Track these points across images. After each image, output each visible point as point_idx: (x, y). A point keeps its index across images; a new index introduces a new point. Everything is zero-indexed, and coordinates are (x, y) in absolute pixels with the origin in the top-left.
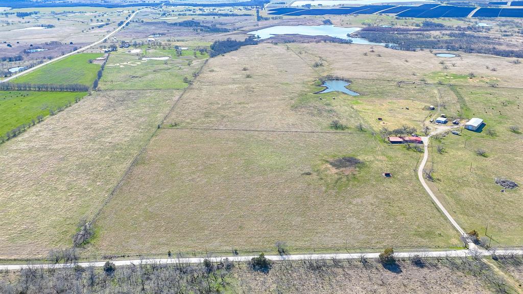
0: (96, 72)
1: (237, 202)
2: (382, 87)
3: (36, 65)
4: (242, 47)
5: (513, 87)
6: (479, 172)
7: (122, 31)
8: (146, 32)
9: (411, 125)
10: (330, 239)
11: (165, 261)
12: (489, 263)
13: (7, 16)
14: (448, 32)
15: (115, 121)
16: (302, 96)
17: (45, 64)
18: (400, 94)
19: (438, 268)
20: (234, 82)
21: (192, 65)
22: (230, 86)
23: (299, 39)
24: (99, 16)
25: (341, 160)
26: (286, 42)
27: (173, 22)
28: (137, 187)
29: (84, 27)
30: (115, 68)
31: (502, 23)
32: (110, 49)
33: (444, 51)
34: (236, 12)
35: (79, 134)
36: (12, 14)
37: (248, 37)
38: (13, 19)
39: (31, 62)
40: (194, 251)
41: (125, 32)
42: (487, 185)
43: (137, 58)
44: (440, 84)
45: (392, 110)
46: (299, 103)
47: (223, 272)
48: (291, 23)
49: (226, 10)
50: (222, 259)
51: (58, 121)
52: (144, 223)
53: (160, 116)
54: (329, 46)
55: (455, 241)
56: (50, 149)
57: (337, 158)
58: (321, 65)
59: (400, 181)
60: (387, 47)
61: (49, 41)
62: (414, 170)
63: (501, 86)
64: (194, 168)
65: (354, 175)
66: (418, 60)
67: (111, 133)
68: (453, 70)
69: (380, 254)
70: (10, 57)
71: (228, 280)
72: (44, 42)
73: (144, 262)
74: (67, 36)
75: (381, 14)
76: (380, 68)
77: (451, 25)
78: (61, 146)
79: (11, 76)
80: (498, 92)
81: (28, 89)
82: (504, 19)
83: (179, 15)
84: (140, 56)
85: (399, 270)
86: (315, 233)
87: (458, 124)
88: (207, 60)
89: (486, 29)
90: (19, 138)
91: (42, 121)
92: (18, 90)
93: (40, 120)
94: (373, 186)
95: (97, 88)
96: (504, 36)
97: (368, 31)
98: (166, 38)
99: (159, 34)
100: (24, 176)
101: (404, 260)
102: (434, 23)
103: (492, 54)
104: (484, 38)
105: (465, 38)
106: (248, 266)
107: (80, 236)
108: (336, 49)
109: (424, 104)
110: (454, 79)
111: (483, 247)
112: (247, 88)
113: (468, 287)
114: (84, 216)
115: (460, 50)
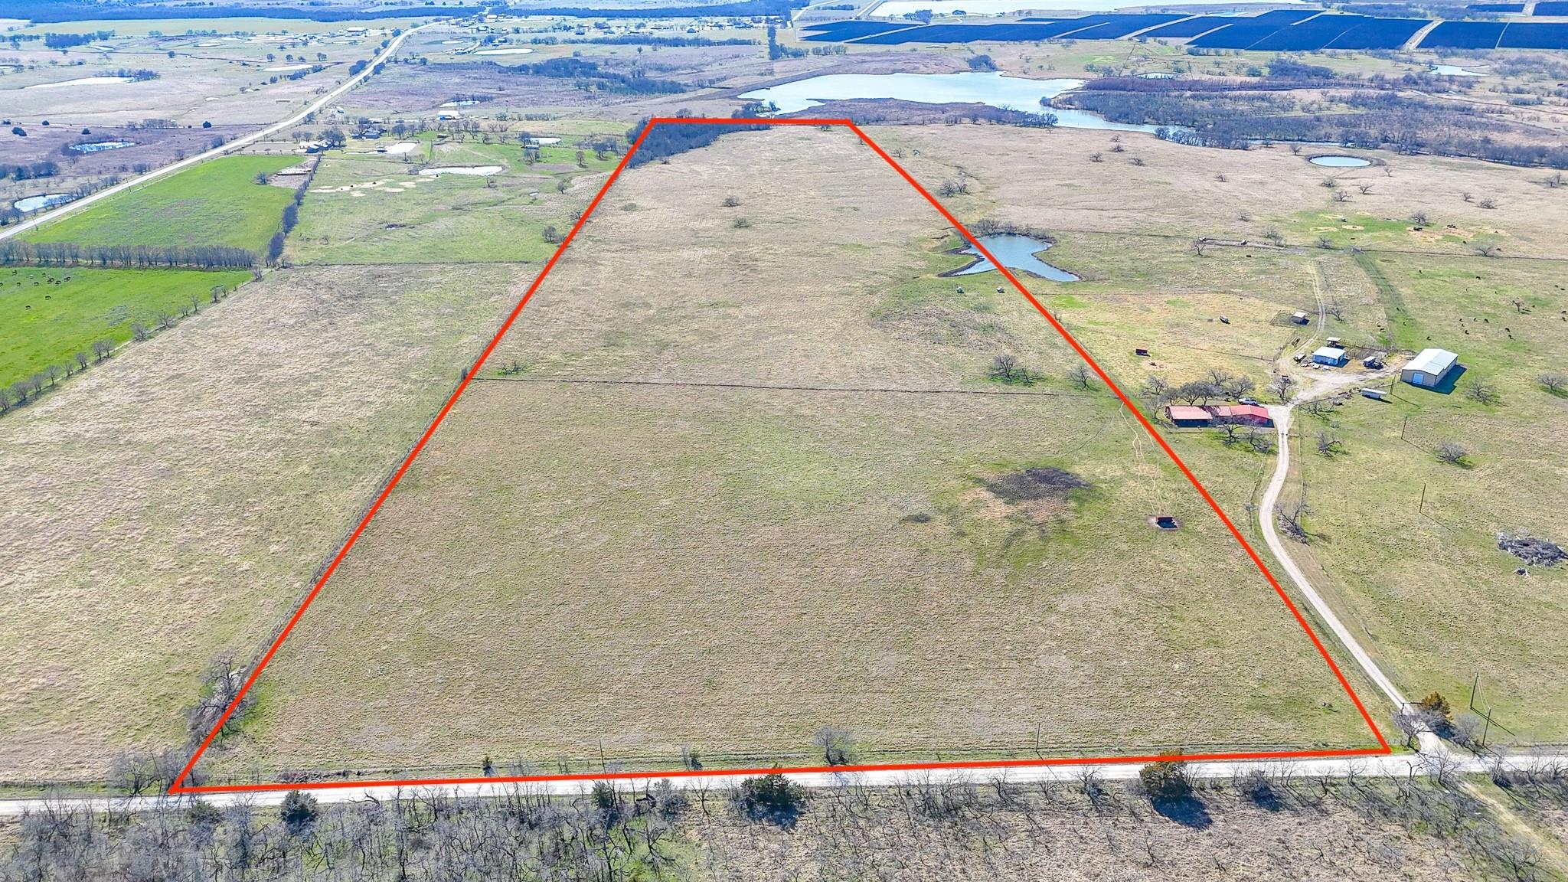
0: (280, 214)
2: (1146, 255)
3: (97, 188)
4: (722, 137)
5: (1546, 255)
6: (1447, 514)
7: (363, 89)
8: (435, 91)
9: (1237, 372)
10: (987, 720)
11: (472, 789)
12: (1482, 797)
13: (17, 46)
14: (1346, 93)
15: (334, 356)
16: (905, 280)
17: (126, 186)
18: (1201, 277)
19: (1325, 813)
20: (697, 239)
21: (569, 190)
22: (686, 254)
23: (897, 113)
24: (293, 45)
25: (1021, 477)
26: (856, 122)
27: (518, 63)
28: (393, 559)
29: (248, 75)
30: (336, 198)
31: (1507, 66)
32: (323, 143)
33: (1335, 147)
34: (707, 32)
35: (220, 396)
36: (31, 38)
37: (740, 109)
38: (35, 53)
39: (82, 180)
40: (565, 758)
41: (369, 93)
42: (1472, 552)
43: (406, 170)
44: (1325, 246)
45: (1177, 325)
46: (895, 305)
47: (654, 822)
48: (873, 66)
49: (677, 27)
50: (652, 784)
51: (158, 357)
52: (412, 672)
53: (470, 343)
54: (988, 135)
56: (129, 443)
57: (1008, 471)
58: (962, 190)
59: (1202, 540)
60: (1161, 135)
61: (139, 118)
62: (1248, 508)
63: (1510, 253)
64: (569, 501)
65: (1062, 522)
66: (1257, 177)
67: (318, 394)
68: (1363, 207)
69: (1141, 767)
70: (20, 165)
71: (668, 848)
72: (124, 123)
73: (408, 791)
74: (196, 105)
75: (1142, 38)
76: (1143, 198)
77: (1354, 72)
78: (163, 433)
79: (18, 223)
80: (1499, 271)
81: (69, 261)
82: (1513, 53)
83: (535, 41)
84: (414, 165)
85: (1202, 818)
86: (941, 703)
87: (1380, 367)
88: (615, 176)
89: (1461, 84)
90: (37, 410)
91: (108, 357)
92: (39, 265)
93: (103, 353)
94: (1121, 555)
95: (279, 260)
96: (1517, 103)
97: (1104, 89)
98: (493, 111)
99: (473, 99)
100: (47, 525)
101: (1217, 788)
102: (1304, 66)
103: (1480, 158)
104: (1456, 109)
105: (1398, 111)
106: (732, 804)
107: (209, 712)
108: (1007, 144)
109: (1275, 308)
110: (1367, 231)
111: (1463, 745)
112: (735, 258)
113: (1418, 870)
114: (226, 647)
115: (1383, 145)
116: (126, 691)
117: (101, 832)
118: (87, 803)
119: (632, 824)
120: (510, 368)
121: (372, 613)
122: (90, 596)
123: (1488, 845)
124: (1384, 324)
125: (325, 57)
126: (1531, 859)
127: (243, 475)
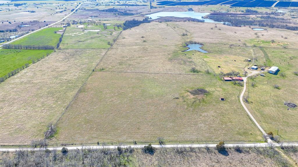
0: (59, 39)
1: (137, 114)
2: (221, 48)
3: (25, 34)
4: (141, 24)
5: (297, 48)
6: (275, 98)
7: (74, 14)
8: (87, 15)
9: (237, 71)
10: (189, 136)
11: (95, 147)
12: (279, 151)
13: (9, 6)
14: (260, 16)
15: (69, 67)
16: (175, 53)
17: (30, 33)
18: (231, 52)
19: (250, 153)
20: (136, 44)
21: (112, 34)
22: (134, 47)
23: (174, 19)
24: (60, 6)
25: (196, 90)
26: (166, 21)
27: (103, 9)
28: (81, 105)
29: (52, 12)
30: (69, 36)
31: (291, 10)
32: (66, 25)
33: (257, 26)
34: (138, 3)
35: (49, 74)
36: (11, 4)
37: (144, 18)
38: (12, 7)
39: (22, 32)
40: (112, 142)
41: (75, 15)
42: (279, 105)
44: (255, 46)
45: (226, 61)
46: (173, 57)
47: (128, 154)
48: (170, 10)
49: (133, 2)
50: (128, 147)
51: (37, 66)
52: (84, 126)
53: (94, 64)
54: (191, 24)
55: (260, 138)
56: (32, 83)
57: (194, 89)
58: (186, 35)
59: (229, 103)
60: (224, 24)
61: (32, 20)
62: (238, 97)
63: (290, 48)
64: (113, 94)
65: (203, 99)
66: (242, 32)
67: (66, 74)
68: (262, 38)
69: (216, 145)
70: (10, 29)
71: (130, 158)
72: (29, 21)
73: (84, 147)
74: (43, 18)
75: (221, 5)
76: (220, 37)
77: (262, 11)
78: (38, 81)
79: (10, 41)
80: (287, 51)
81: (20, 48)
82: (293, 8)
83: (106, 5)
84: (83, 29)
85: (228, 154)
86: (180, 133)
87: (264, 70)
88: (121, 32)
89: (282, 14)
90: (15, 76)
91: (28, 66)
92: (14, 49)
93: (27, 66)
94: (214, 105)
95: (59, 48)
96: (293, 18)
97: (214, 15)
98: (98, 19)
99: (94, 16)
100: (18, 98)
101: (230, 149)
102: (252, 10)
103: (285, 29)
104: (281, 19)
105: (270, 19)
106: (142, 151)
107: (48, 133)
108: (195, 26)
109: (244, 58)
110: (263, 43)
111: (276, 141)
112: (143, 48)
113: (266, 164)
114: (51, 121)
115: (267, 26)
116: (33, 129)
117: (29, 154)
118: (27, 149)
119: (124, 154)
120: (102, 69)
121: (77, 115)
122: (26, 111)
123: (279, 160)
124: (265, 61)
125: (66, 8)
126: (287, 162)
127: (53, 89)
